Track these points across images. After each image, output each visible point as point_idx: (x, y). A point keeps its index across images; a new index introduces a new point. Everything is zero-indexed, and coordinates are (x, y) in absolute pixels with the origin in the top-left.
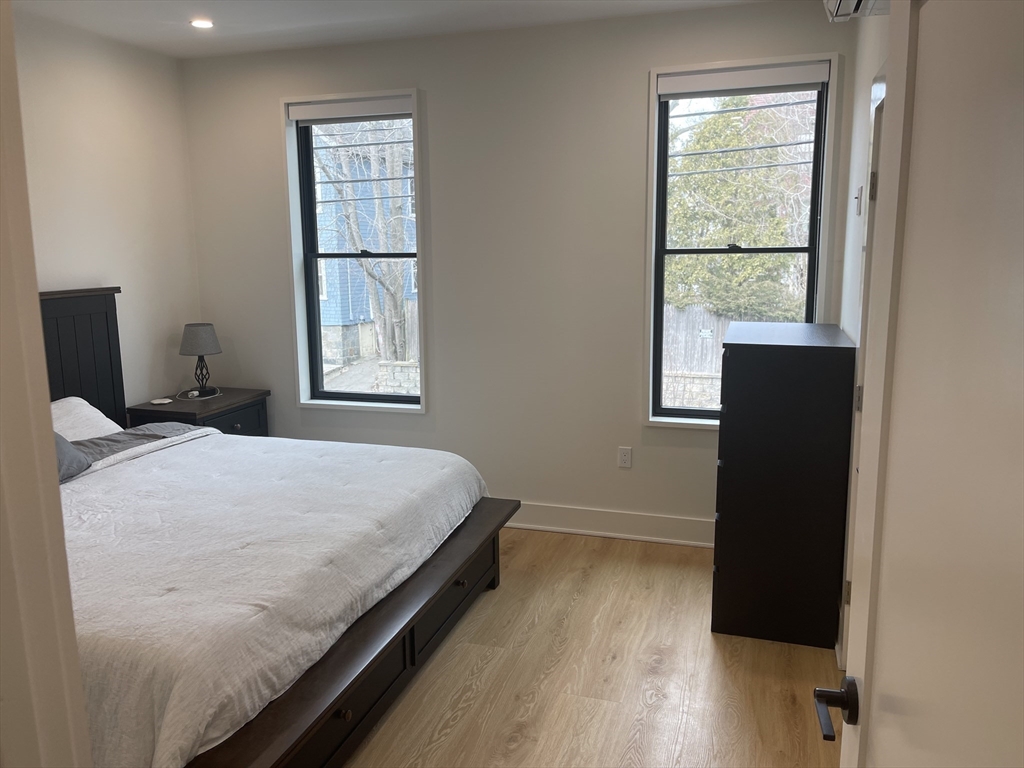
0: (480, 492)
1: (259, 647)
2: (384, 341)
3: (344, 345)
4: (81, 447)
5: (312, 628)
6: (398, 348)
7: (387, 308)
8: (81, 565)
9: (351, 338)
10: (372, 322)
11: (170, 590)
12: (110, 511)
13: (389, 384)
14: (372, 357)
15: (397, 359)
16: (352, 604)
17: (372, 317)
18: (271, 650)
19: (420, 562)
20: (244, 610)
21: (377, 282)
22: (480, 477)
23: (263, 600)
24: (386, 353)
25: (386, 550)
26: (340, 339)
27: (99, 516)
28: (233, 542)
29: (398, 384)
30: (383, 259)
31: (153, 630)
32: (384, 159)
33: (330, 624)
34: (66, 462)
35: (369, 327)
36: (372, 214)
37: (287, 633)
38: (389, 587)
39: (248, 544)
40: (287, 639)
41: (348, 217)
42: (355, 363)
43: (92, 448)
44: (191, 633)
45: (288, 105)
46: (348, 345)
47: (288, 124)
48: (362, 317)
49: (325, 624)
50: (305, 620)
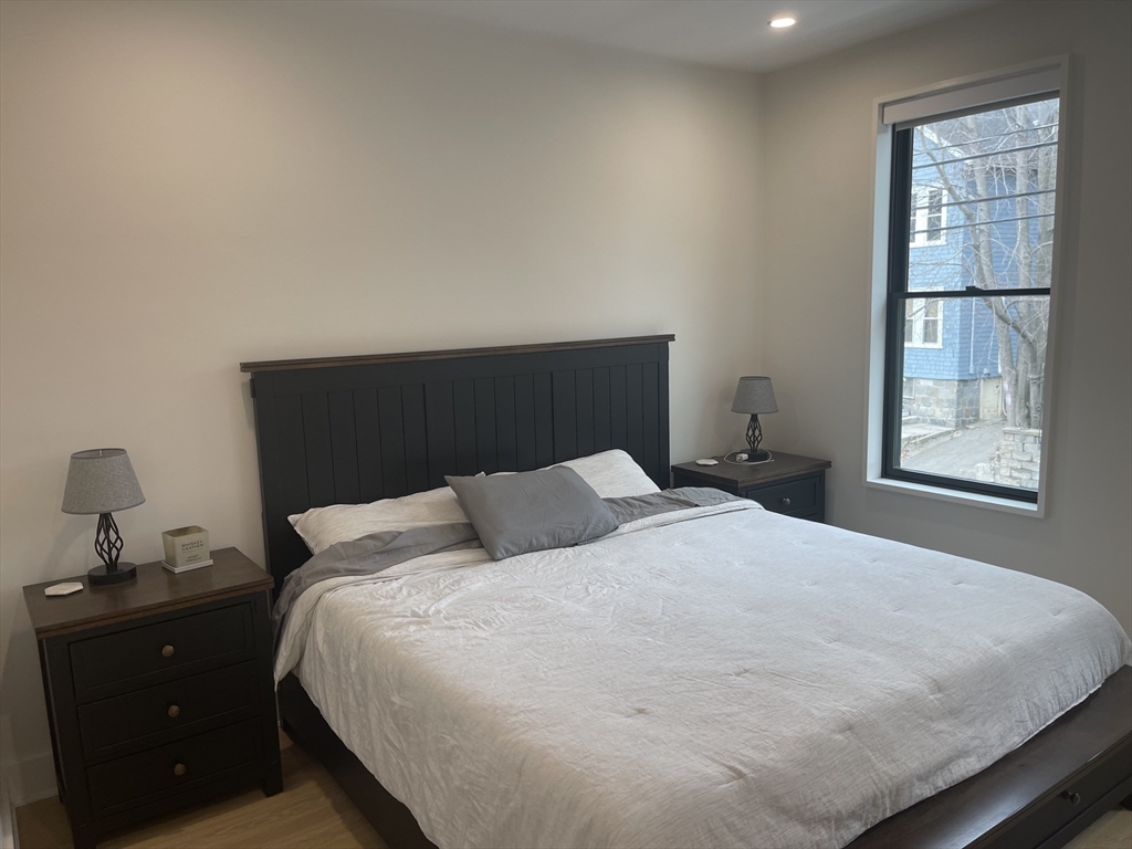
0: (1121, 658)
1: (725, 830)
2: (1014, 402)
3: (958, 403)
4: (615, 506)
5: (809, 821)
6: (1033, 412)
7: (1022, 359)
8: (566, 649)
9: (970, 396)
10: (1000, 377)
11: (641, 711)
12: (617, 586)
13: (1015, 456)
14: (996, 420)
15: (1029, 426)
16: (875, 798)
17: (1000, 371)
18: (742, 839)
19: (999, 753)
20: (714, 770)
21: (1010, 328)
22: (1125, 635)
23: (742, 762)
24: (1014, 417)
25: (942, 726)
26: (953, 396)
27: (605, 591)
28: (729, 663)
29: (1029, 458)
30: (1021, 298)
31: (603, 766)
32: (1036, 171)
33: (839, 821)
34: (594, 521)
35: (994, 383)
36: (1011, 243)
37: (768, 819)
38: (942, 782)
39: (746, 671)
40: (767, 828)
41: (977, 248)
42: (971, 427)
43: (625, 508)
44: (640, 785)
45: (883, 106)
46: (964, 405)
47: (881, 131)
48: (986, 371)
49: (828, 819)
50: (797, 807)
